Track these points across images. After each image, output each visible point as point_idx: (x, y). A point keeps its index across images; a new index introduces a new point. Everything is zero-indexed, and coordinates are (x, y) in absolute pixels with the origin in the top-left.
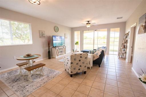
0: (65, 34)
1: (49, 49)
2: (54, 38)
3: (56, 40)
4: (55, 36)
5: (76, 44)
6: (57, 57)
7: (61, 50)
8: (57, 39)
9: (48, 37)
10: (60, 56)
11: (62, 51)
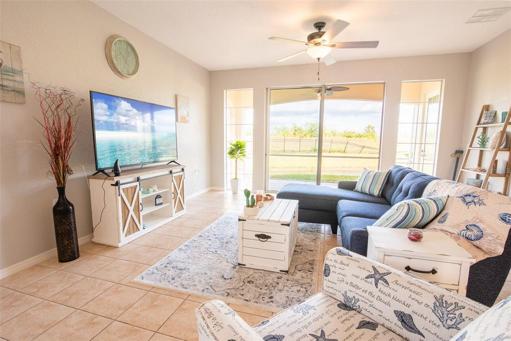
0: (176, 97)
1: (61, 190)
2: (100, 110)
3: (119, 127)
4: (110, 99)
5: (232, 153)
6: (124, 240)
7: (154, 191)
8: (123, 119)
9: (49, 93)
10: (153, 227)
11: (158, 196)
